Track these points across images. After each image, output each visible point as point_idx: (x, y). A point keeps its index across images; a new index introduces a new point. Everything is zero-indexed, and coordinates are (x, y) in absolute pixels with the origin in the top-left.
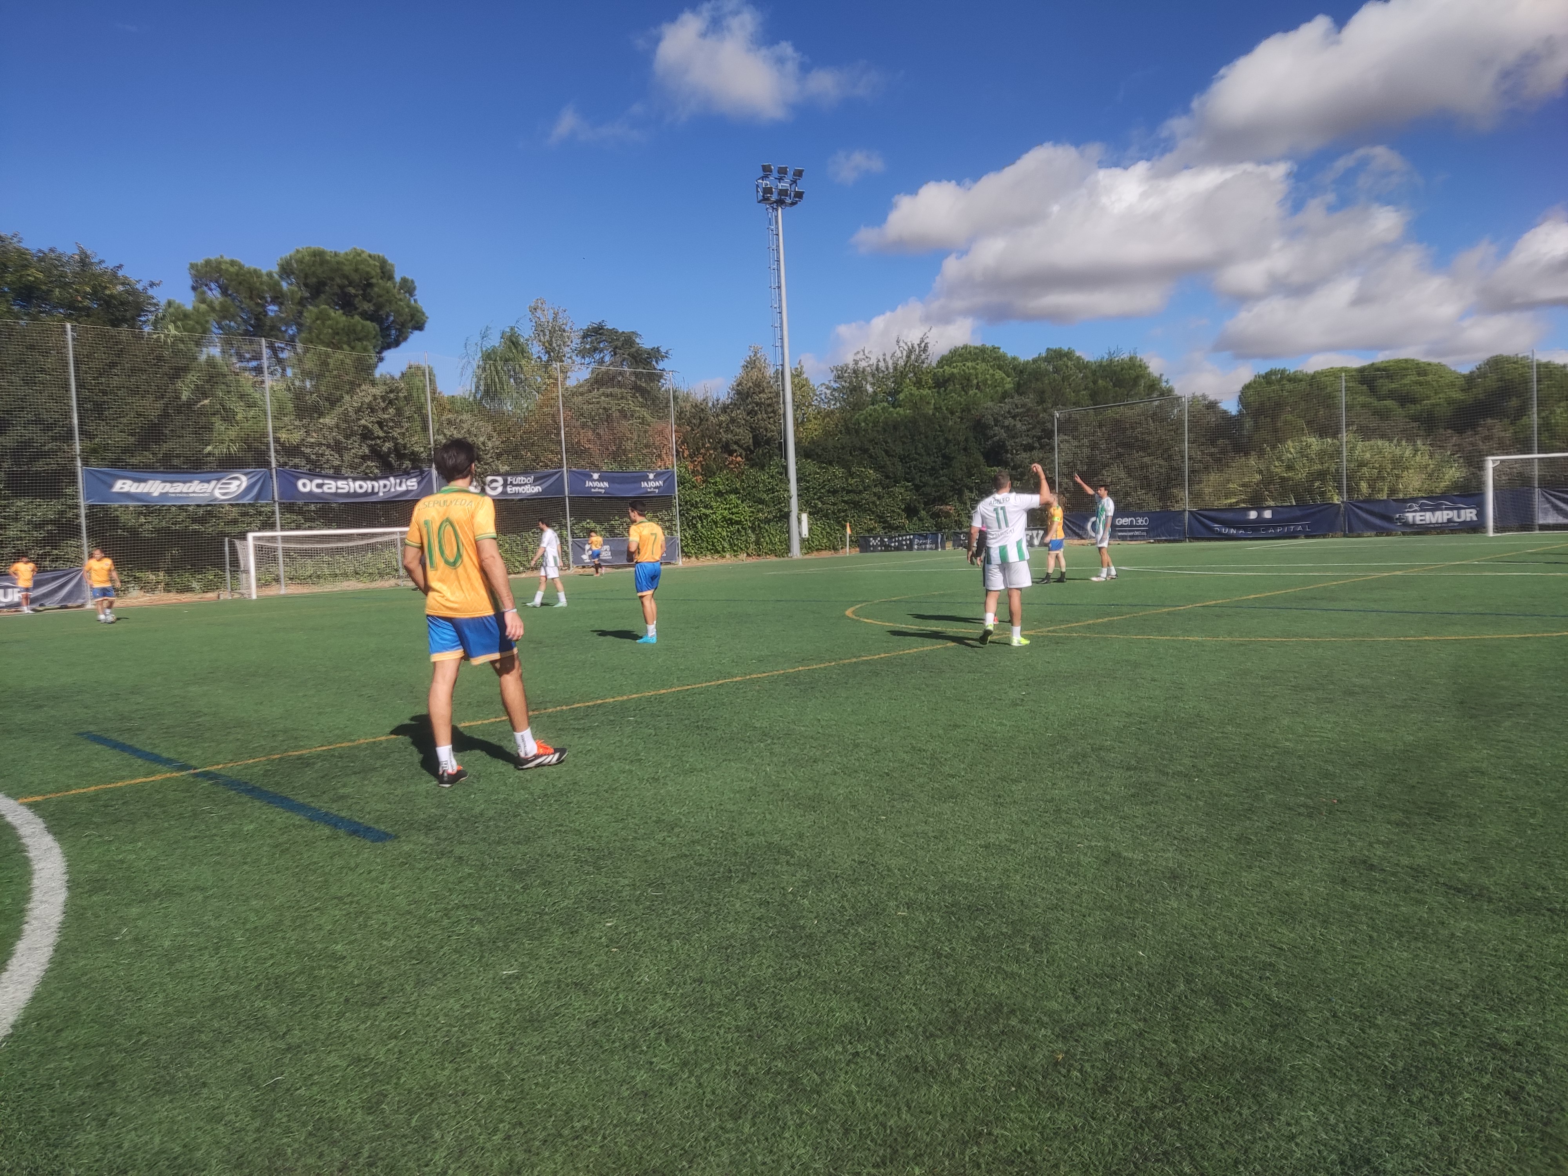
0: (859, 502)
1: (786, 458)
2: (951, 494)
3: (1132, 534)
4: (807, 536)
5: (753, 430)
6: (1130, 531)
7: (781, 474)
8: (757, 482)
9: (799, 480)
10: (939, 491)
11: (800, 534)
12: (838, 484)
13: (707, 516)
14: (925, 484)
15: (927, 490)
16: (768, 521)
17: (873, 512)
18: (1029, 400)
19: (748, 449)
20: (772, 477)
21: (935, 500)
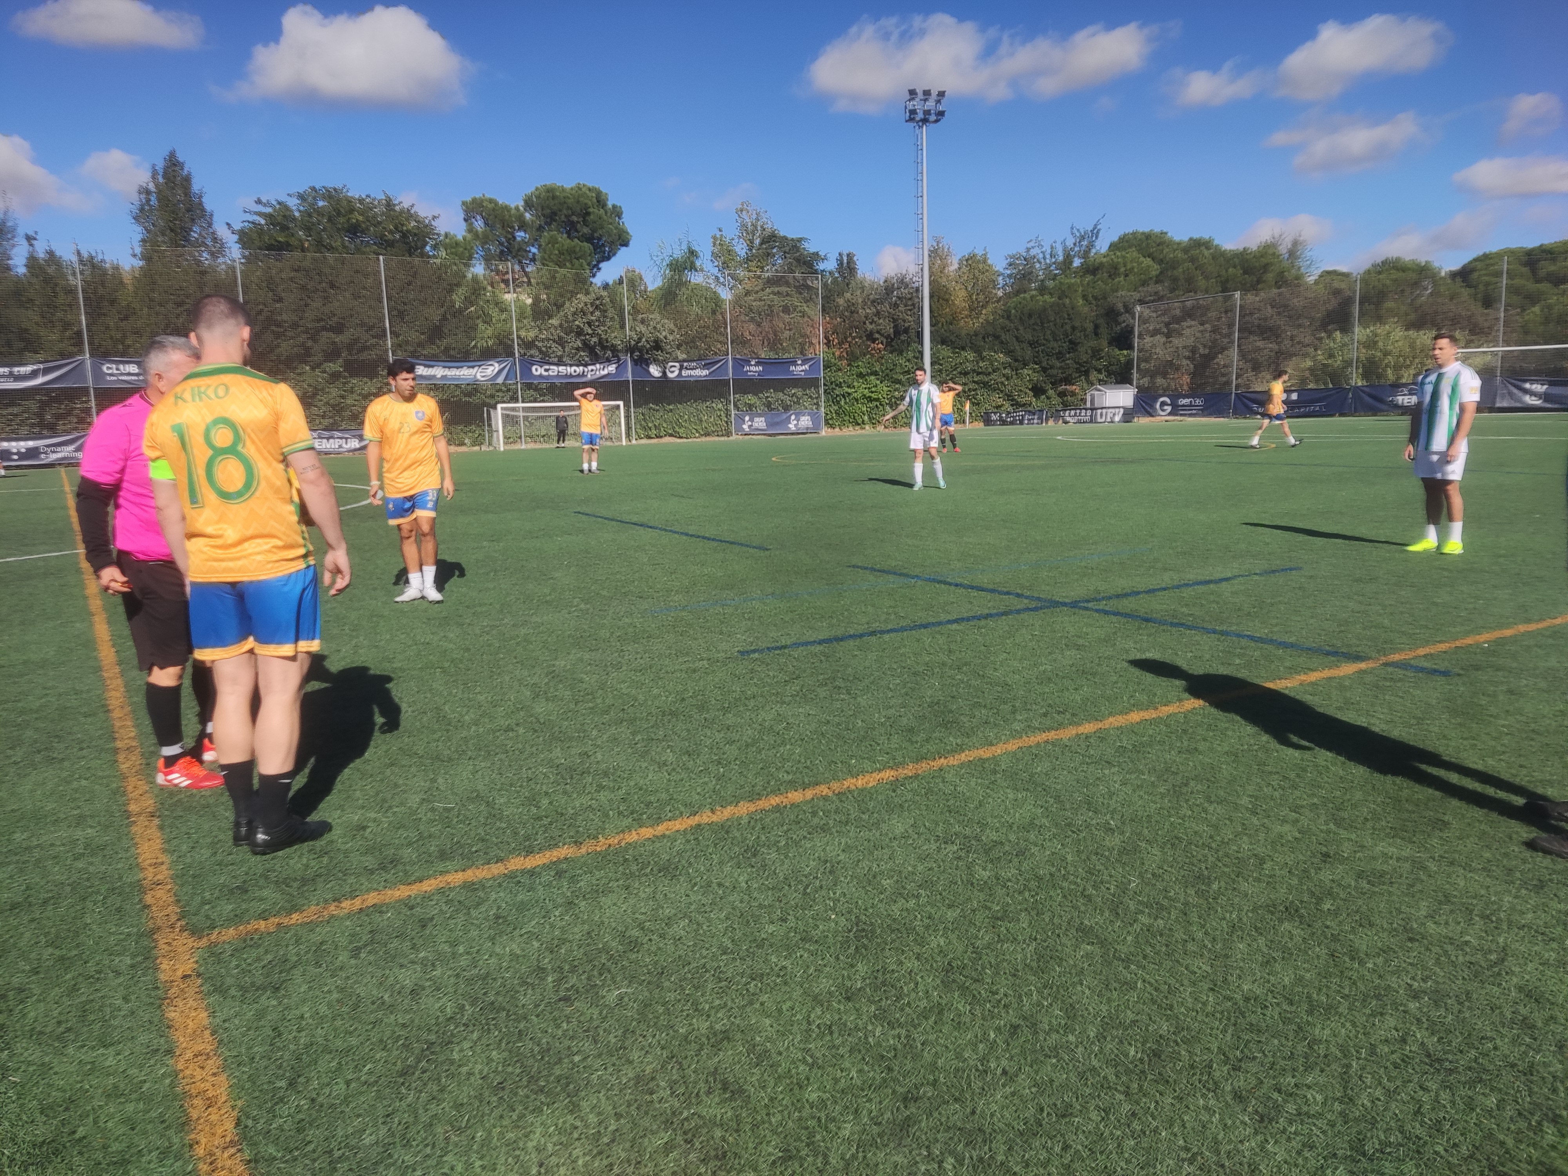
1: (922, 344)
2: (1077, 375)
3: (1191, 412)
5: (893, 321)
6: (1189, 409)
7: (917, 357)
8: (895, 365)
9: (933, 363)
10: (1065, 373)
12: (969, 366)
13: (849, 394)
14: (1052, 367)
15: (1054, 372)
19: (888, 337)
20: (909, 360)
21: (1061, 381)
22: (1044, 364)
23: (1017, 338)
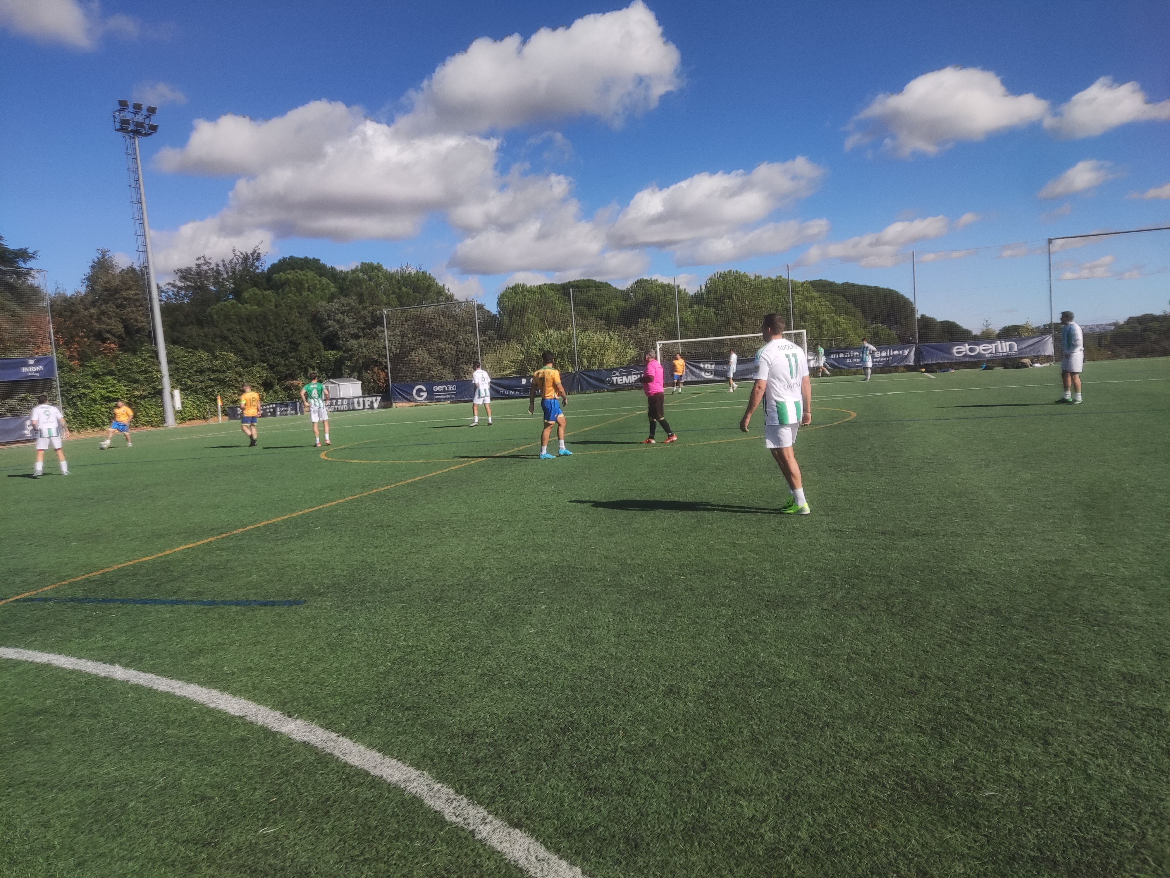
0: (223, 379)
1: (156, 344)
2: (299, 371)
3: (444, 397)
4: (181, 409)
5: (123, 321)
6: (443, 395)
7: (152, 357)
8: (131, 365)
9: (169, 362)
10: (289, 369)
11: (174, 407)
12: (205, 365)
13: (85, 395)
15: (280, 368)
16: (143, 397)
17: (236, 388)
18: (353, 300)
19: (119, 337)
21: (286, 377)
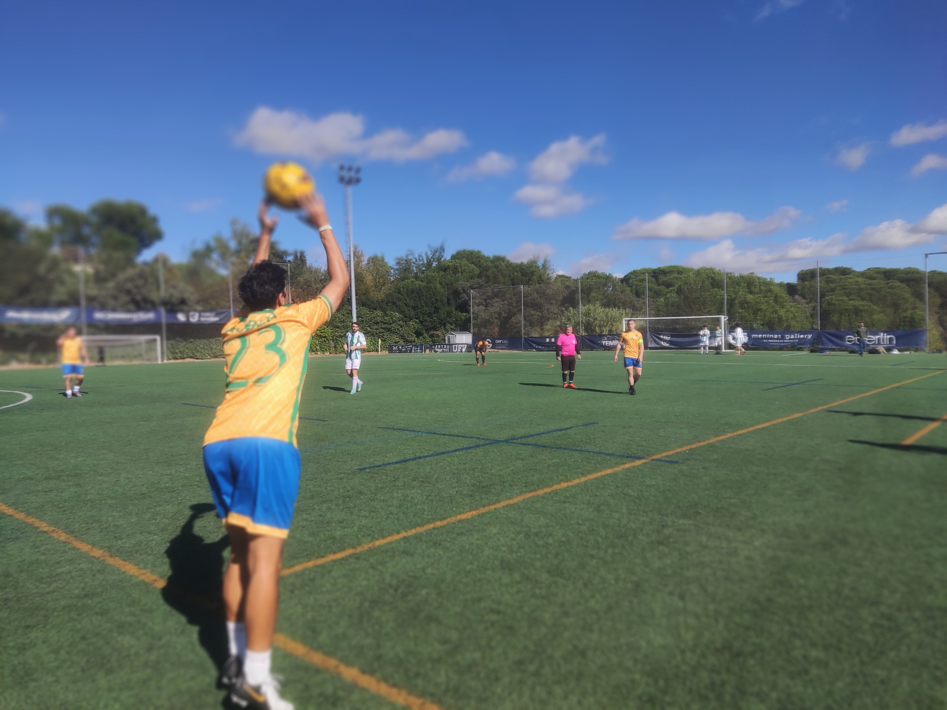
0: (390, 328)
1: (351, 306)
6: (502, 346)
7: (348, 314)
12: (379, 319)
15: (427, 323)
17: (398, 334)
20: (343, 315)
21: (431, 329)
22: (421, 319)
23: (405, 304)
